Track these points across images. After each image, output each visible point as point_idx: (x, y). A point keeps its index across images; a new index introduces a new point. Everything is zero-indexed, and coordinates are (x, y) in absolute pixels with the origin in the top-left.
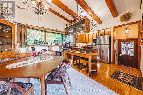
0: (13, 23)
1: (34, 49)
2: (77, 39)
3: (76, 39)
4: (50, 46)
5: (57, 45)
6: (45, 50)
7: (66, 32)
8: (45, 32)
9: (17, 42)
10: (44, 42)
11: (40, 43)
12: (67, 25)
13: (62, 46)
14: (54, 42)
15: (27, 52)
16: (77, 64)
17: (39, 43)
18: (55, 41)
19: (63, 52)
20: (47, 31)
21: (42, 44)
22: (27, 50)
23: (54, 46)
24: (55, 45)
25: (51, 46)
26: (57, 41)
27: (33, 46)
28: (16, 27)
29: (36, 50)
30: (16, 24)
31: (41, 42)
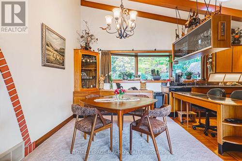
0: (97, 51)
1: (119, 86)
2: (214, 63)
3: (211, 63)
4: (143, 82)
5: (157, 80)
6: (134, 89)
7: (175, 52)
8: (136, 56)
9: (101, 76)
10: (134, 74)
11: (128, 76)
12: (177, 36)
13: (168, 83)
14: (152, 73)
15: (111, 90)
16: (201, 125)
17: (126, 77)
18: (153, 71)
19: (168, 95)
20: (139, 54)
21: (131, 78)
22: (111, 86)
23: (151, 81)
24: (153, 80)
25: (145, 81)
26: (158, 71)
27: (118, 82)
28: (100, 55)
29: (121, 88)
30: (100, 52)
31: (130, 75)
